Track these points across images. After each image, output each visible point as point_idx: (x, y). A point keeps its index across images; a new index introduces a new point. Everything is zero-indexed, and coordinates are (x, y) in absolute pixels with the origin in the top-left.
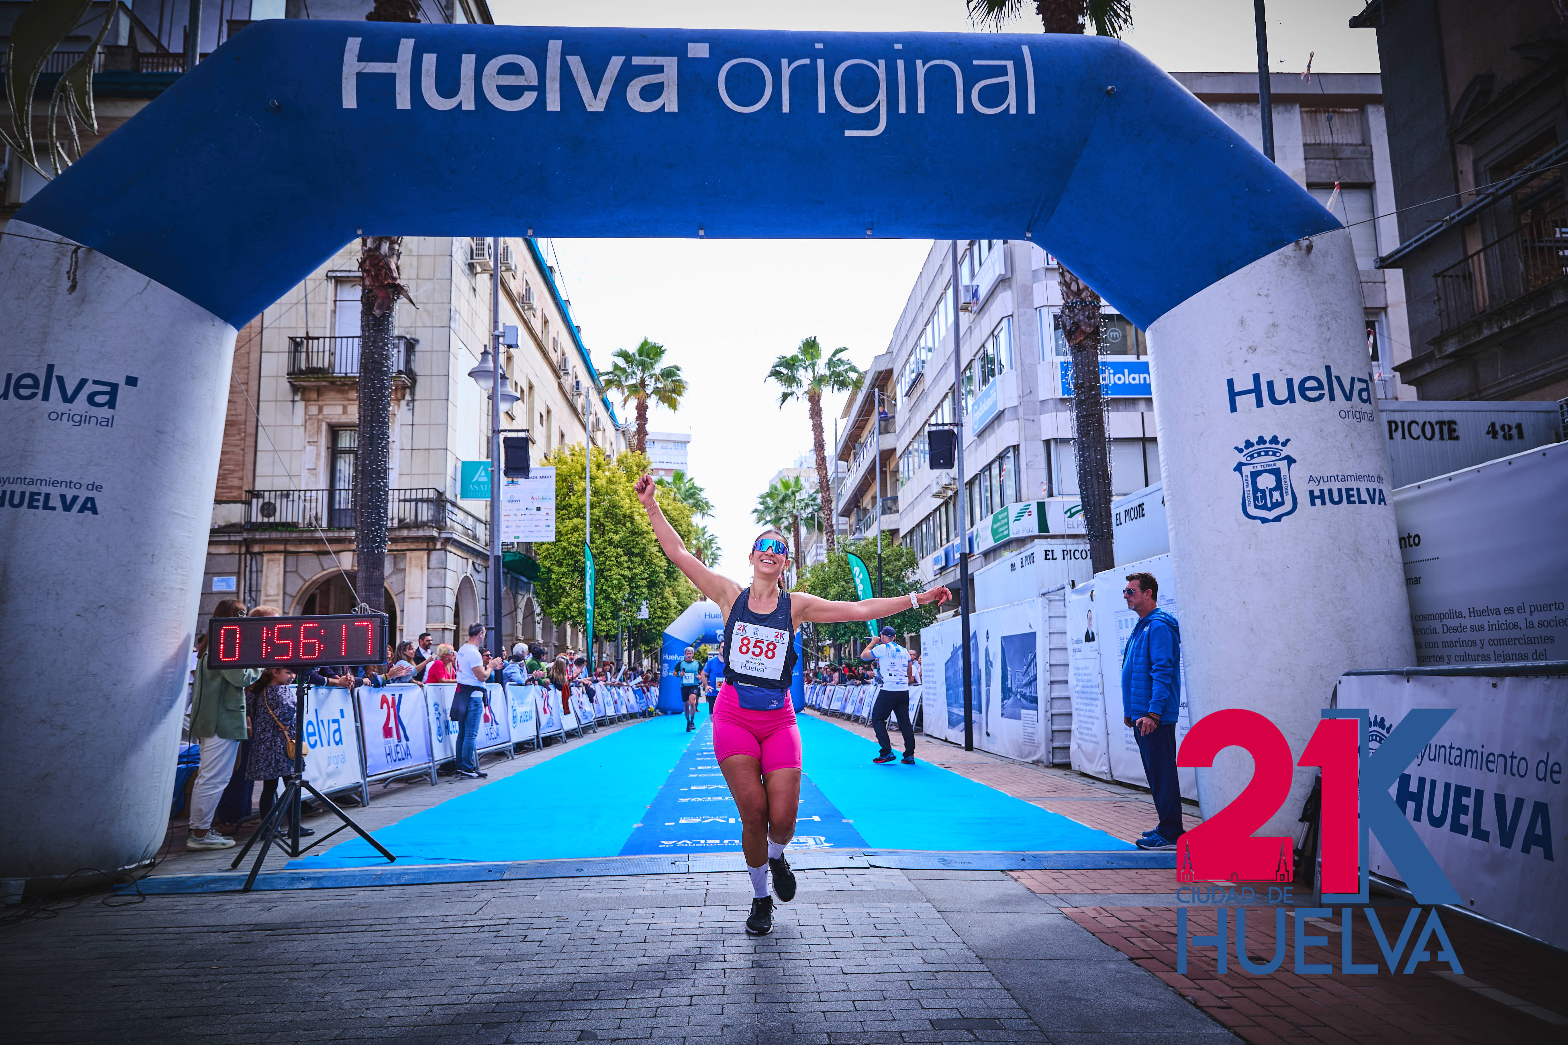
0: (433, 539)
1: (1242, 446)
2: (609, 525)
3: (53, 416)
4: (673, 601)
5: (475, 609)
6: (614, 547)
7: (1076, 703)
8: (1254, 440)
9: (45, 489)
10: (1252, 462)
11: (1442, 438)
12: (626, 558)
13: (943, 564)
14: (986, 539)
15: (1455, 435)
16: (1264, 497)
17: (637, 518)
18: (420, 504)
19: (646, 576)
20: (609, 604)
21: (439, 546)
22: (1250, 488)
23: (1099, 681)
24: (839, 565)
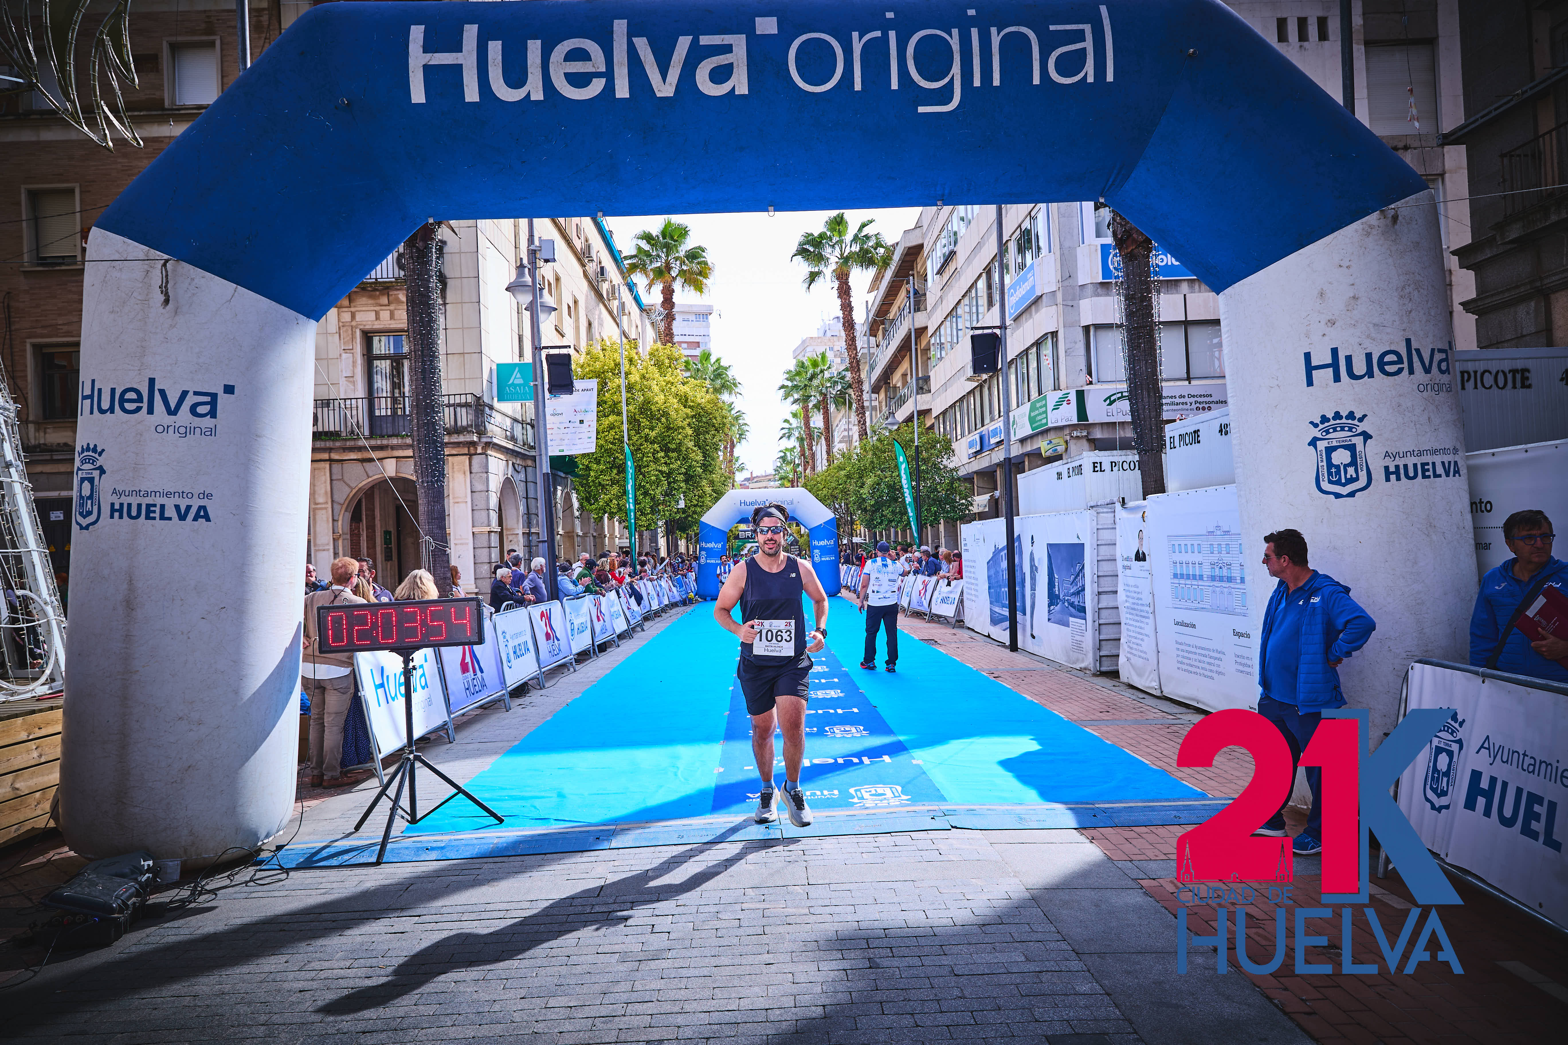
0: (473, 444)
1: (1317, 421)
2: (645, 422)
3: (160, 429)
4: (708, 490)
5: (518, 509)
6: (651, 443)
7: (1124, 617)
8: (1330, 415)
9: (159, 501)
10: (1327, 437)
11: (1514, 387)
12: (662, 454)
13: (978, 448)
14: (1023, 426)
15: (1527, 383)
16: (1338, 472)
17: (673, 414)
18: (458, 409)
19: (683, 470)
20: (648, 499)
21: (479, 450)
22: (1325, 463)
23: (1150, 600)
24: (874, 454)
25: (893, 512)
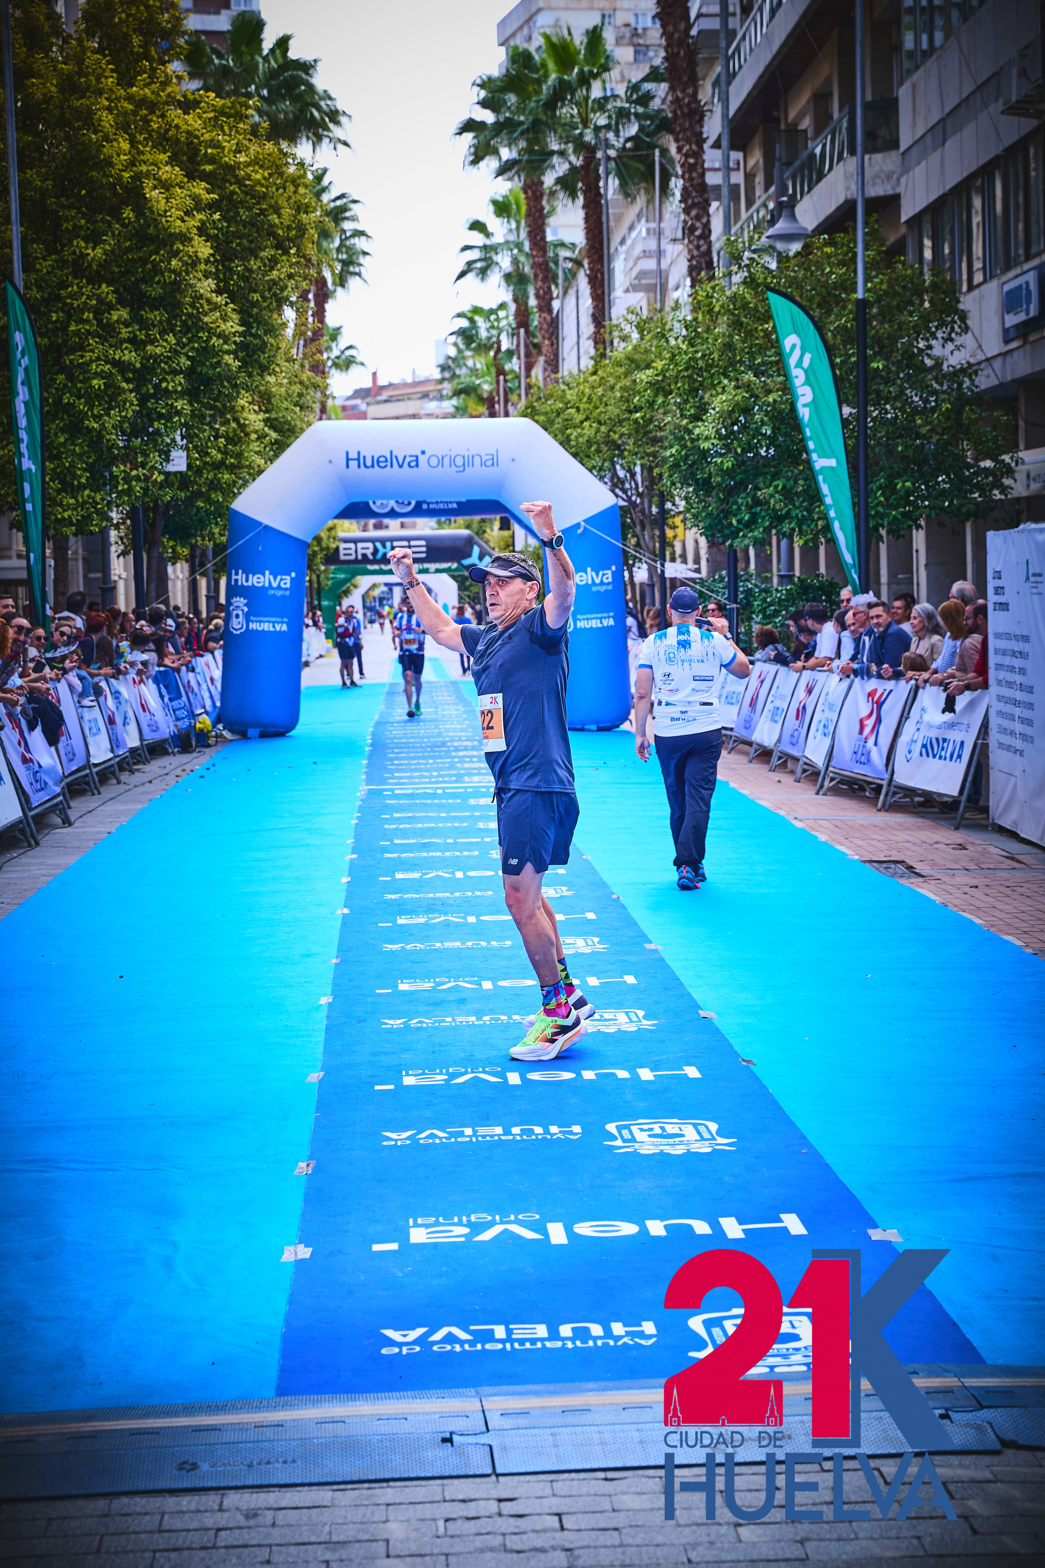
2: (73, 219)
4: (254, 419)
6: (91, 280)
12: (124, 313)
13: (1033, 311)
17: (154, 195)
19: (185, 362)
20: (81, 445)
24: (736, 325)
25: (787, 494)
